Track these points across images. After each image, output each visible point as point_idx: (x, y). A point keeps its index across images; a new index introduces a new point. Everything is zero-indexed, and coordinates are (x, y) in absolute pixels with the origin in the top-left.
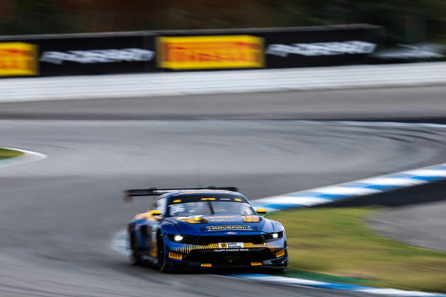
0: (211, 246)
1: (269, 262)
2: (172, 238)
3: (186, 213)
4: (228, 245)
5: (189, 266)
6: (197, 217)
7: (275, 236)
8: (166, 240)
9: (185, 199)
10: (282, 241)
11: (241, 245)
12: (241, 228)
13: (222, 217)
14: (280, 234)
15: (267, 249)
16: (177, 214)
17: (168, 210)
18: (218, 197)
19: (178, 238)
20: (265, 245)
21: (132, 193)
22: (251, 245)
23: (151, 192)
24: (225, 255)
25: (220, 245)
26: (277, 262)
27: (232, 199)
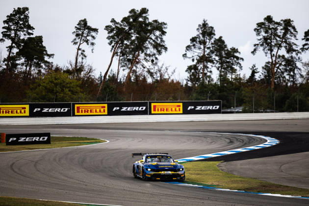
0: (160, 172)
1: (179, 178)
2: (147, 169)
3: (152, 161)
4: (165, 172)
5: (152, 179)
6: (155, 163)
7: (181, 169)
8: (145, 170)
9: (151, 157)
10: (183, 171)
11: (170, 172)
12: (169, 167)
13: (163, 163)
14: (183, 169)
15: (178, 174)
16: (149, 162)
17: (146, 160)
18: (162, 156)
19: (149, 170)
20: (178, 173)
21: (134, 154)
22: (173, 172)
23: (140, 154)
24: (164, 175)
25: (163, 172)
26: (182, 178)
27: (167, 157)
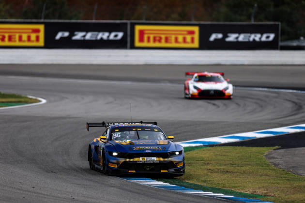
0: (136, 159)
1: (172, 170)
2: (111, 154)
4: (146, 159)
5: (122, 172)
6: (128, 141)
7: (177, 153)
8: (107, 154)
9: (122, 129)
10: (182, 156)
11: (155, 159)
14: (180, 152)
15: (171, 162)
17: (111, 136)
18: (143, 129)
19: (115, 154)
20: (170, 159)
21: (90, 125)
22: (161, 159)
24: (144, 164)
25: (141, 159)
26: (178, 170)
27: (152, 129)
